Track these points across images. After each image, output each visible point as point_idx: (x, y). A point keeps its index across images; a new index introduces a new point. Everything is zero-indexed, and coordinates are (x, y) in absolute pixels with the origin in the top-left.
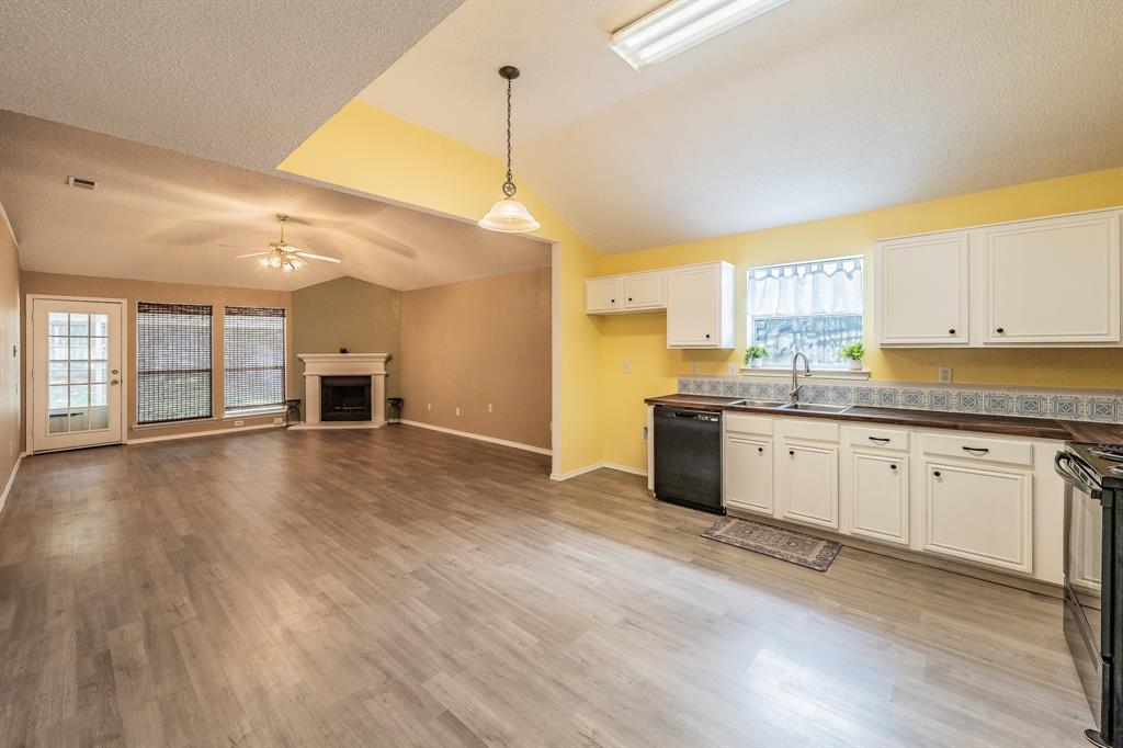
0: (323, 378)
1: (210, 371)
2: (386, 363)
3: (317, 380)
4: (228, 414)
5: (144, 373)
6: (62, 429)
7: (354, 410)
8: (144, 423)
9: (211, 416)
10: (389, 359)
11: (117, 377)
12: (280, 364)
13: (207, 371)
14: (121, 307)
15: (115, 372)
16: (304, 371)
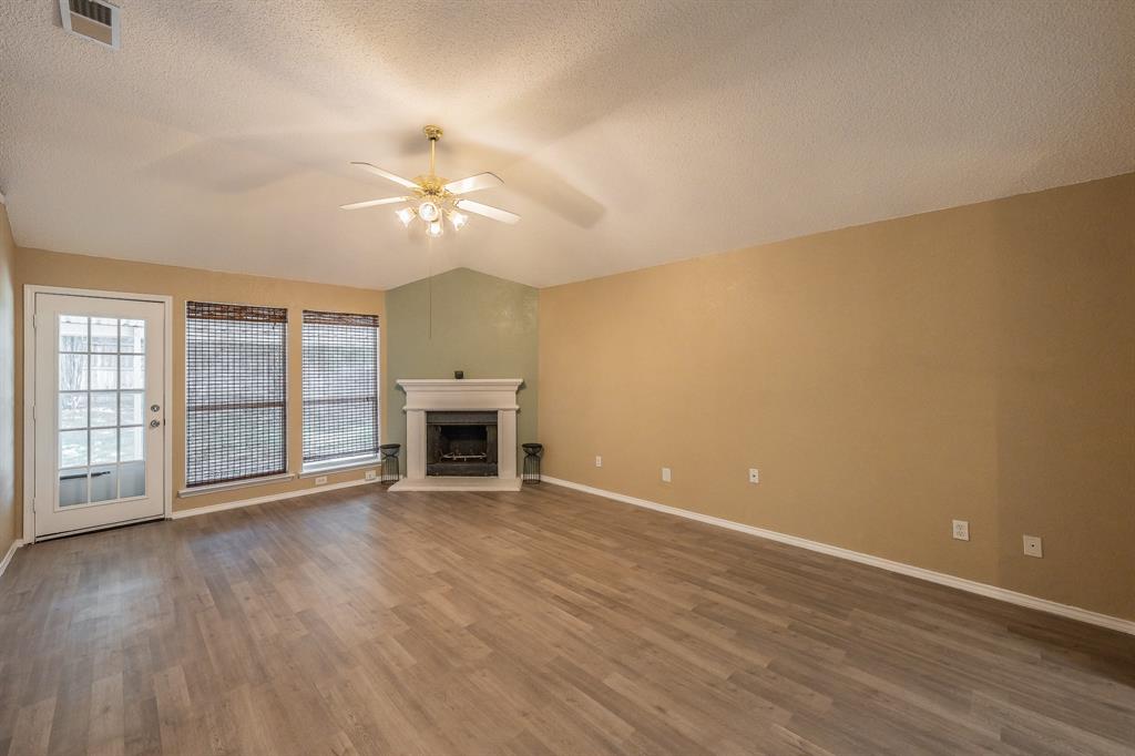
0: (429, 413)
1: (283, 404)
2: (517, 393)
3: (423, 416)
4: (307, 468)
5: (196, 409)
6: (79, 500)
7: (469, 460)
8: (196, 485)
9: (284, 471)
10: (522, 387)
11: (158, 416)
12: (372, 394)
13: (279, 404)
14: (165, 309)
15: (155, 408)
16: (405, 404)
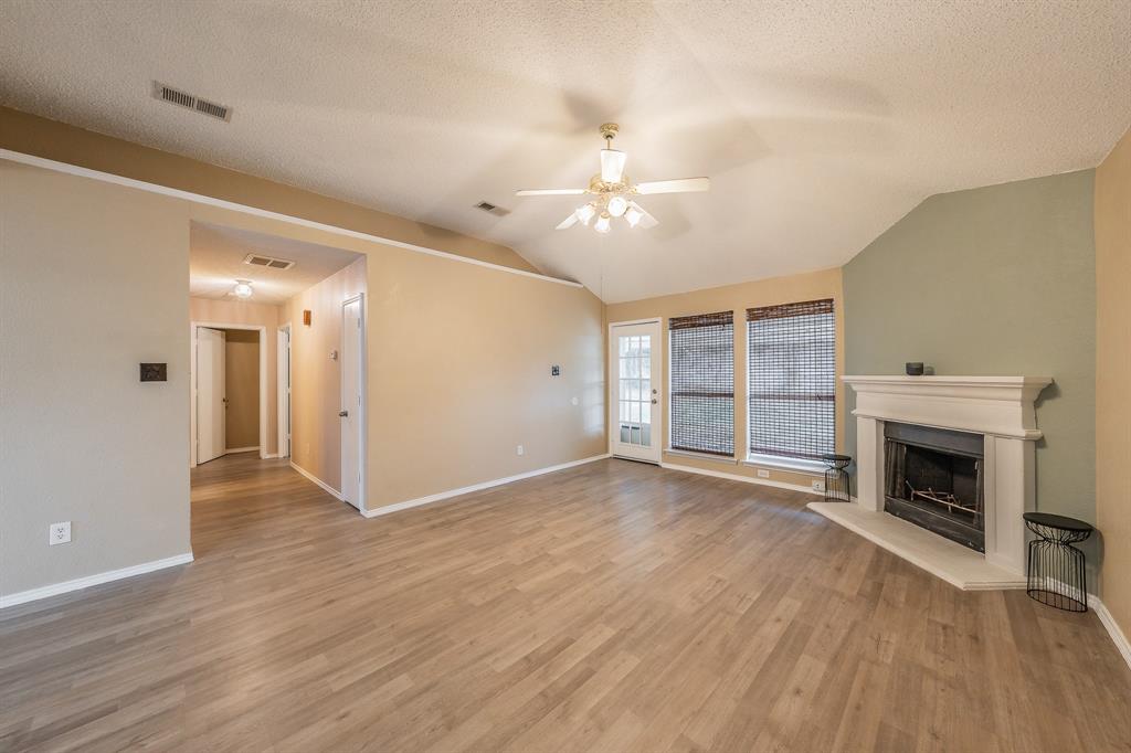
14: (660, 324)
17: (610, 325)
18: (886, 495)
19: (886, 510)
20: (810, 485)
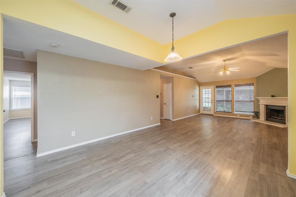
3: (264, 106)
6: (205, 110)
8: (217, 111)
9: (231, 112)
11: (212, 101)
13: (230, 101)
14: (213, 87)
16: (259, 103)
17: (200, 87)
18: (266, 118)
19: (266, 120)
20: (249, 117)
